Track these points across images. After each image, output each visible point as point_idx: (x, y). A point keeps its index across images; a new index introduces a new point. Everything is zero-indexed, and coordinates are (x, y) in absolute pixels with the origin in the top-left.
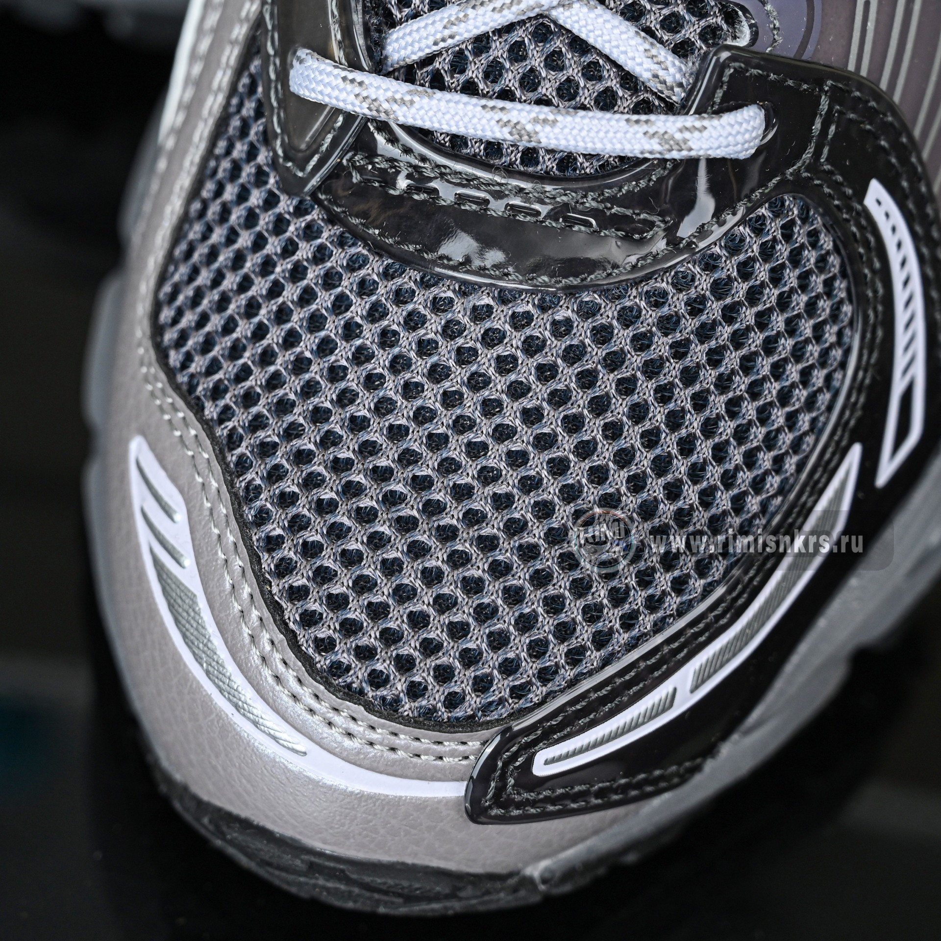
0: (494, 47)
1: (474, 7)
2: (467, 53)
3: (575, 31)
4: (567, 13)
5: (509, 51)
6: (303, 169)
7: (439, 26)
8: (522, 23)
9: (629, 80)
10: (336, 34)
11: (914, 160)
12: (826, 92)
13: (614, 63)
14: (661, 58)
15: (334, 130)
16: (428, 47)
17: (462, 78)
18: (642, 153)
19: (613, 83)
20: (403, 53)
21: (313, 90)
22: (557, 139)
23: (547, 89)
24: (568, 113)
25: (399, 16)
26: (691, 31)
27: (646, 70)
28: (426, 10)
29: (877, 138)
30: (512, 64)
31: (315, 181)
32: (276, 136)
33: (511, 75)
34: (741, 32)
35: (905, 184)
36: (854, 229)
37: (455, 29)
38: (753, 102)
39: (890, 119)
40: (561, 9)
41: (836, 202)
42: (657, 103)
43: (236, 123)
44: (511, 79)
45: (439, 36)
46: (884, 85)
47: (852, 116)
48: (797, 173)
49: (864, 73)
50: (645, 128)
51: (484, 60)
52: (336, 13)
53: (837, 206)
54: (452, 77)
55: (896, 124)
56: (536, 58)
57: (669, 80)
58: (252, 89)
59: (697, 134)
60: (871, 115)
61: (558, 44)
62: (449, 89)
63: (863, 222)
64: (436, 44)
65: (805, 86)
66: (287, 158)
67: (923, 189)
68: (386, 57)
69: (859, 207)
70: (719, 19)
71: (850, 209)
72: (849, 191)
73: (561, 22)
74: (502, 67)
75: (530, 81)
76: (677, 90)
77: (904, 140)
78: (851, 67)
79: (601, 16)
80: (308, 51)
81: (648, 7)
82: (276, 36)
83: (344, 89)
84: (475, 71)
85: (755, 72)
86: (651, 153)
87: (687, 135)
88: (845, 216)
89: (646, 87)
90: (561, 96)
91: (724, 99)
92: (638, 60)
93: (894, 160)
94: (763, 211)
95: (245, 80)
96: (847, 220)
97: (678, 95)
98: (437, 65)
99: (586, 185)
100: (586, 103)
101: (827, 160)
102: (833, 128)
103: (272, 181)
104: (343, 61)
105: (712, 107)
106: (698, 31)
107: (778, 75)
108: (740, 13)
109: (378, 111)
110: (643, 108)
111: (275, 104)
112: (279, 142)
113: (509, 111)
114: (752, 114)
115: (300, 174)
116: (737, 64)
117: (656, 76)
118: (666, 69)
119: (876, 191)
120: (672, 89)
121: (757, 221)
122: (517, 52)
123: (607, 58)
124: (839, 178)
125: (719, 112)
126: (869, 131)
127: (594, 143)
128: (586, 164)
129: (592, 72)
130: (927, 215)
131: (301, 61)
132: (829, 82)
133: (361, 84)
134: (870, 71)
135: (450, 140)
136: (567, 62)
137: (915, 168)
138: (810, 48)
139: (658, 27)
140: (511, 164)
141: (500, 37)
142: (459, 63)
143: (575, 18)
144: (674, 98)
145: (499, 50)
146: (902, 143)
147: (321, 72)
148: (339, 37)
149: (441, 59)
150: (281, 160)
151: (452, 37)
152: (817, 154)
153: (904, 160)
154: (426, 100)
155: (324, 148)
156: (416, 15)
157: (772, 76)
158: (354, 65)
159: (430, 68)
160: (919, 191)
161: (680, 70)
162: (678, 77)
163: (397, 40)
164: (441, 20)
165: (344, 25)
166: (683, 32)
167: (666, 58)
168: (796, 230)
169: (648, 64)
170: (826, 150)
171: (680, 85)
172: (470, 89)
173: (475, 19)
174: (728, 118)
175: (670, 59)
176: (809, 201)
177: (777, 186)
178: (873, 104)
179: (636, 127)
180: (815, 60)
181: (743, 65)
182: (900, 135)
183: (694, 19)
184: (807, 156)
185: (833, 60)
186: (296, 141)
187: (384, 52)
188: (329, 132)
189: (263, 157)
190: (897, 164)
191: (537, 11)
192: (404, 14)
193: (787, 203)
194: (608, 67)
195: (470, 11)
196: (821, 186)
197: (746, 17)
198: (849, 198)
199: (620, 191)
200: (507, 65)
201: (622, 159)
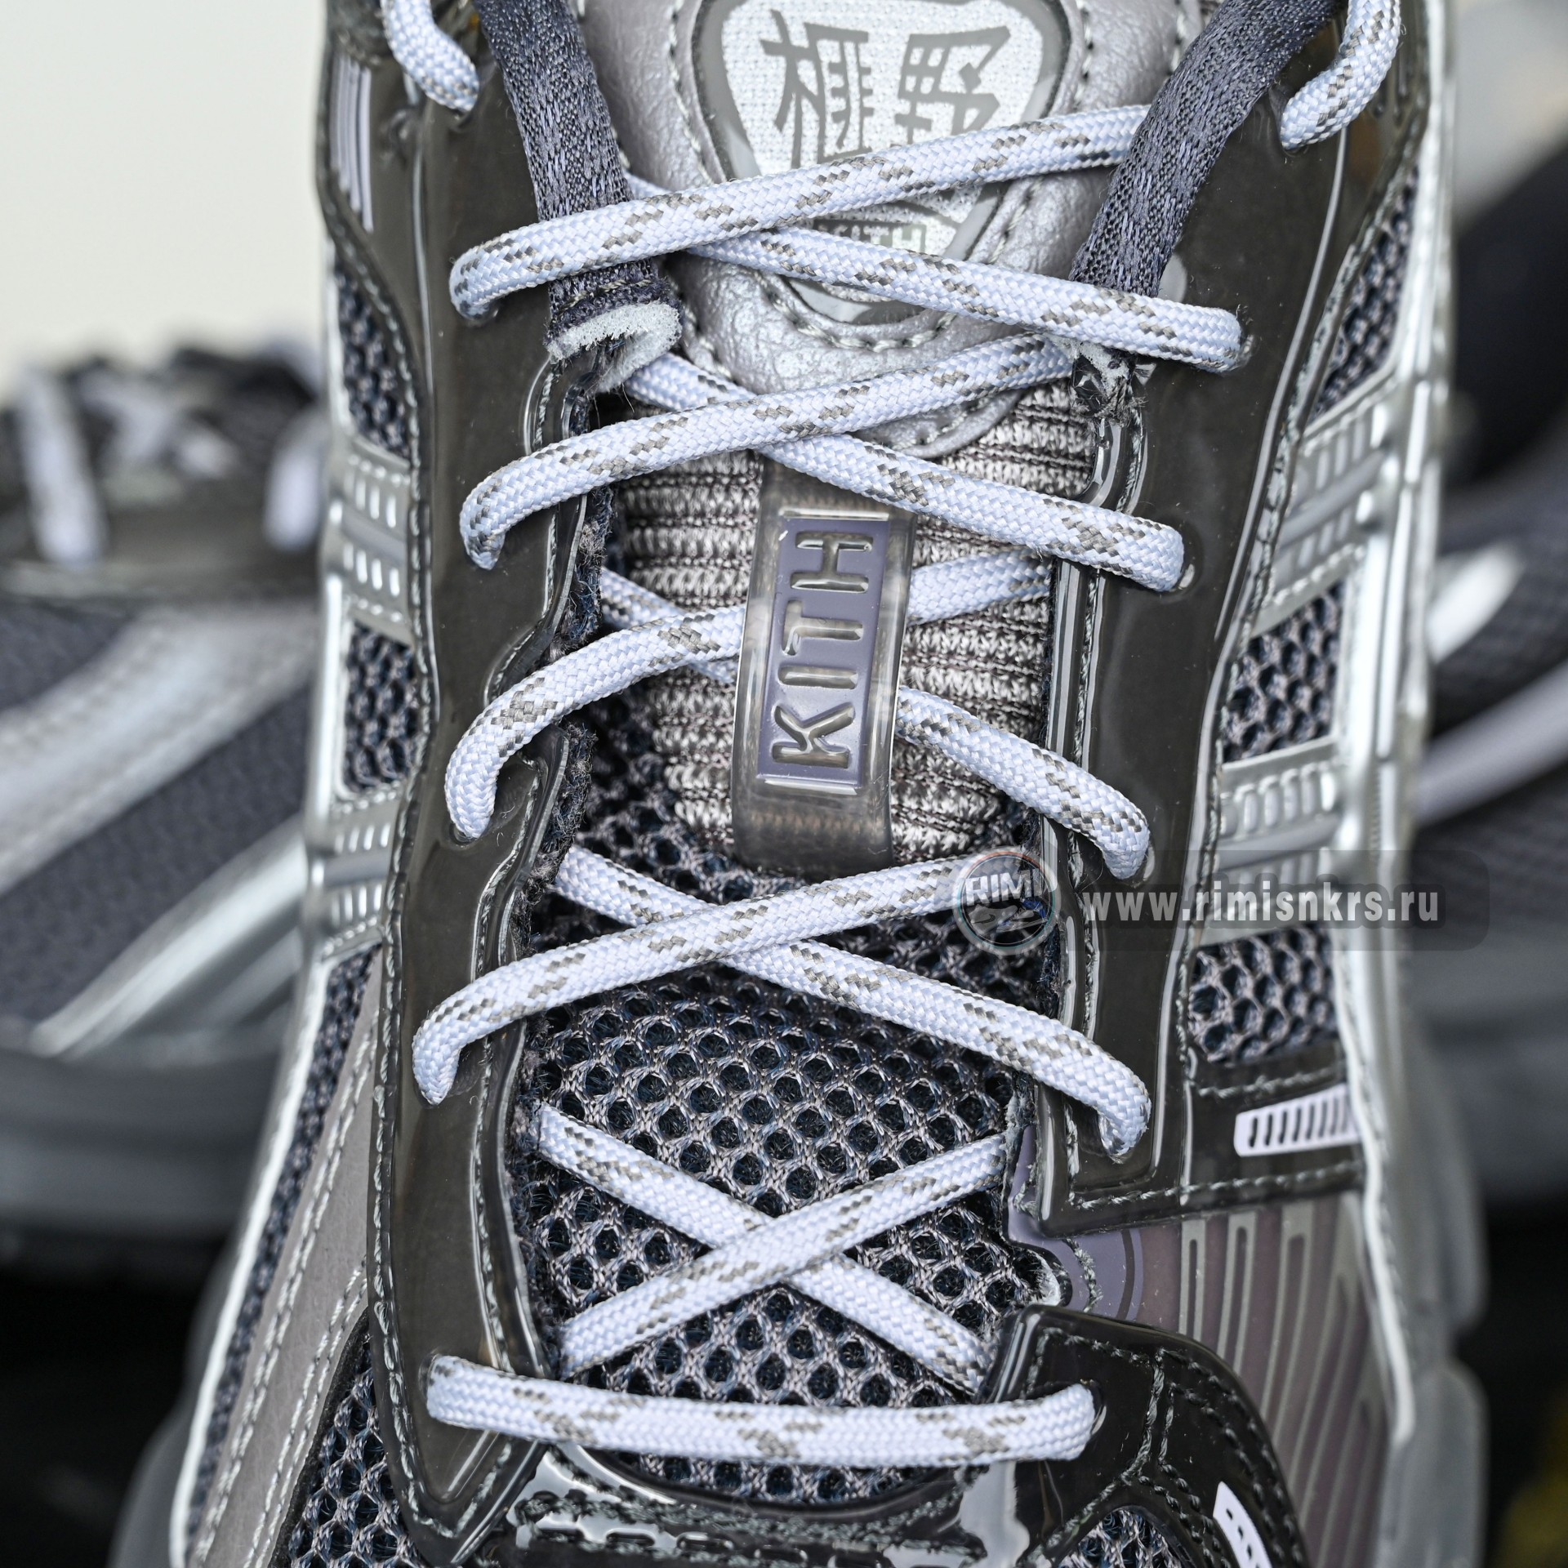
0: (716, 1331)
1: (691, 1277)
2: (677, 1342)
3: (828, 1302)
4: (816, 1277)
5: (738, 1335)
6: (452, 1526)
7: (644, 1307)
8: (750, 1297)
9: (903, 1363)
10: (494, 1331)
11: (1265, 1453)
12: (1159, 1364)
13: (882, 1342)
14: (946, 1331)
15: (499, 1466)
16: (629, 1337)
17: (676, 1379)
18: (941, 1459)
19: (884, 1370)
20: (590, 1350)
21: (471, 1411)
22: (823, 1449)
23: (796, 1383)
24: (833, 1412)
25: (575, 1300)
26: (976, 1291)
27: (929, 1347)
28: (614, 1288)
29: (1221, 1425)
30: (744, 1354)
31: (470, 1543)
32: (406, 1483)
33: (743, 1369)
34: (1047, 1288)
35: (1257, 1487)
36: (1207, 1551)
37: (666, 1308)
38: (1075, 1381)
39: (1235, 1398)
40: (807, 1273)
41: (1183, 1516)
42: (942, 1392)
43: (333, 1472)
44: (745, 1372)
45: (644, 1320)
46: (1221, 1352)
47: (1191, 1396)
48: (1133, 1477)
49: (1197, 1337)
50: (943, 1425)
51: (703, 1352)
52: (493, 1300)
53: (1184, 1521)
54: (661, 1379)
55: (1243, 1405)
56: (775, 1342)
57: (960, 1360)
58: (356, 1420)
59: (1014, 1428)
60: (1213, 1393)
61: (804, 1321)
62: (657, 1394)
63: (1216, 1542)
64: (640, 1331)
65: (1135, 1357)
66: (424, 1513)
67: (1279, 1493)
68: (566, 1358)
69: (1209, 1521)
70: (1010, 1272)
71: (1200, 1525)
72: (1196, 1500)
73: (807, 1291)
74: (731, 1358)
75: (771, 1375)
76: (971, 1372)
77: (1253, 1426)
78: (1183, 1330)
79: (861, 1278)
80: (454, 1358)
81: (915, 1262)
82: (395, 1342)
83: (517, 1406)
84: (692, 1368)
85: (1076, 1339)
86: (953, 1458)
87: (1001, 1429)
88: (1195, 1534)
89: (925, 1371)
90: (814, 1392)
91: (1041, 1379)
92: (917, 1334)
93: (1242, 1455)
94: (1097, 1532)
95: (343, 1410)
96: (1197, 1540)
97: (972, 1381)
98: (636, 1363)
99: (863, 1513)
100: (850, 1398)
101: (1166, 1458)
102: (1170, 1413)
103: (401, 1549)
104: (509, 1367)
105: (1026, 1390)
106: (984, 1290)
107: (1104, 1342)
108: (1044, 1262)
109: (568, 1432)
110: (925, 1399)
111: (402, 1438)
112: (411, 1493)
113: (753, 1417)
114: (1078, 1396)
115: (448, 1534)
116: (1051, 1330)
117: (941, 1355)
118: (954, 1344)
119: (1225, 1498)
120: (964, 1371)
121: (1090, 1547)
122: (749, 1336)
123: (872, 1336)
124: (1183, 1482)
125: (1038, 1395)
126: (1211, 1416)
127: (876, 1451)
128: (859, 1484)
129: (853, 1356)
130: (1287, 1530)
131: (446, 1373)
132: (1162, 1351)
133: (541, 1396)
134: (1203, 1335)
135: (665, 1468)
136: (818, 1345)
137: (1268, 1465)
138: (1134, 1305)
139: (932, 1288)
140: (755, 1492)
141: (723, 1317)
142: (668, 1357)
143: (826, 1283)
144: (967, 1384)
145: (723, 1335)
146: (1251, 1432)
147: (480, 1385)
148: (500, 1334)
149: (642, 1355)
150: (416, 1518)
151: (662, 1320)
152: (1155, 1449)
153: (1255, 1455)
154: (635, 1411)
155: (484, 1493)
156: (601, 1298)
157: (1097, 1345)
158: (524, 1370)
159: (627, 1370)
160: (1275, 1496)
161: (972, 1345)
162: (971, 1353)
163: (580, 1332)
164: (645, 1299)
165: (505, 1317)
166: (965, 1293)
167: (952, 1330)
168: (1140, 1556)
169: (931, 1338)
170: (1164, 1445)
171: (975, 1365)
172: (688, 1391)
173: (694, 1292)
174: (1051, 1404)
175: (958, 1331)
176: (1149, 1515)
177: (1111, 1497)
178: (1213, 1378)
179: (930, 1425)
180: (1140, 1322)
181: (1059, 1331)
182: (1248, 1420)
183: (977, 1274)
184: (1144, 1453)
185: (1161, 1321)
186: (437, 1489)
187: (563, 1352)
188: (490, 1471)
189: (384, 1516)
190: (1247, 1460)
191: (779, 1275)
192: (582, 1298)
193: (1125, 1519)
194: (872, 1348)
195: (686, 1282)
196: (1162, 1493)
197: (1052, 1267)
198: (1196, 1509)
199: (911, 1517)
200: (737, 1354)
201: (907, 1472)
